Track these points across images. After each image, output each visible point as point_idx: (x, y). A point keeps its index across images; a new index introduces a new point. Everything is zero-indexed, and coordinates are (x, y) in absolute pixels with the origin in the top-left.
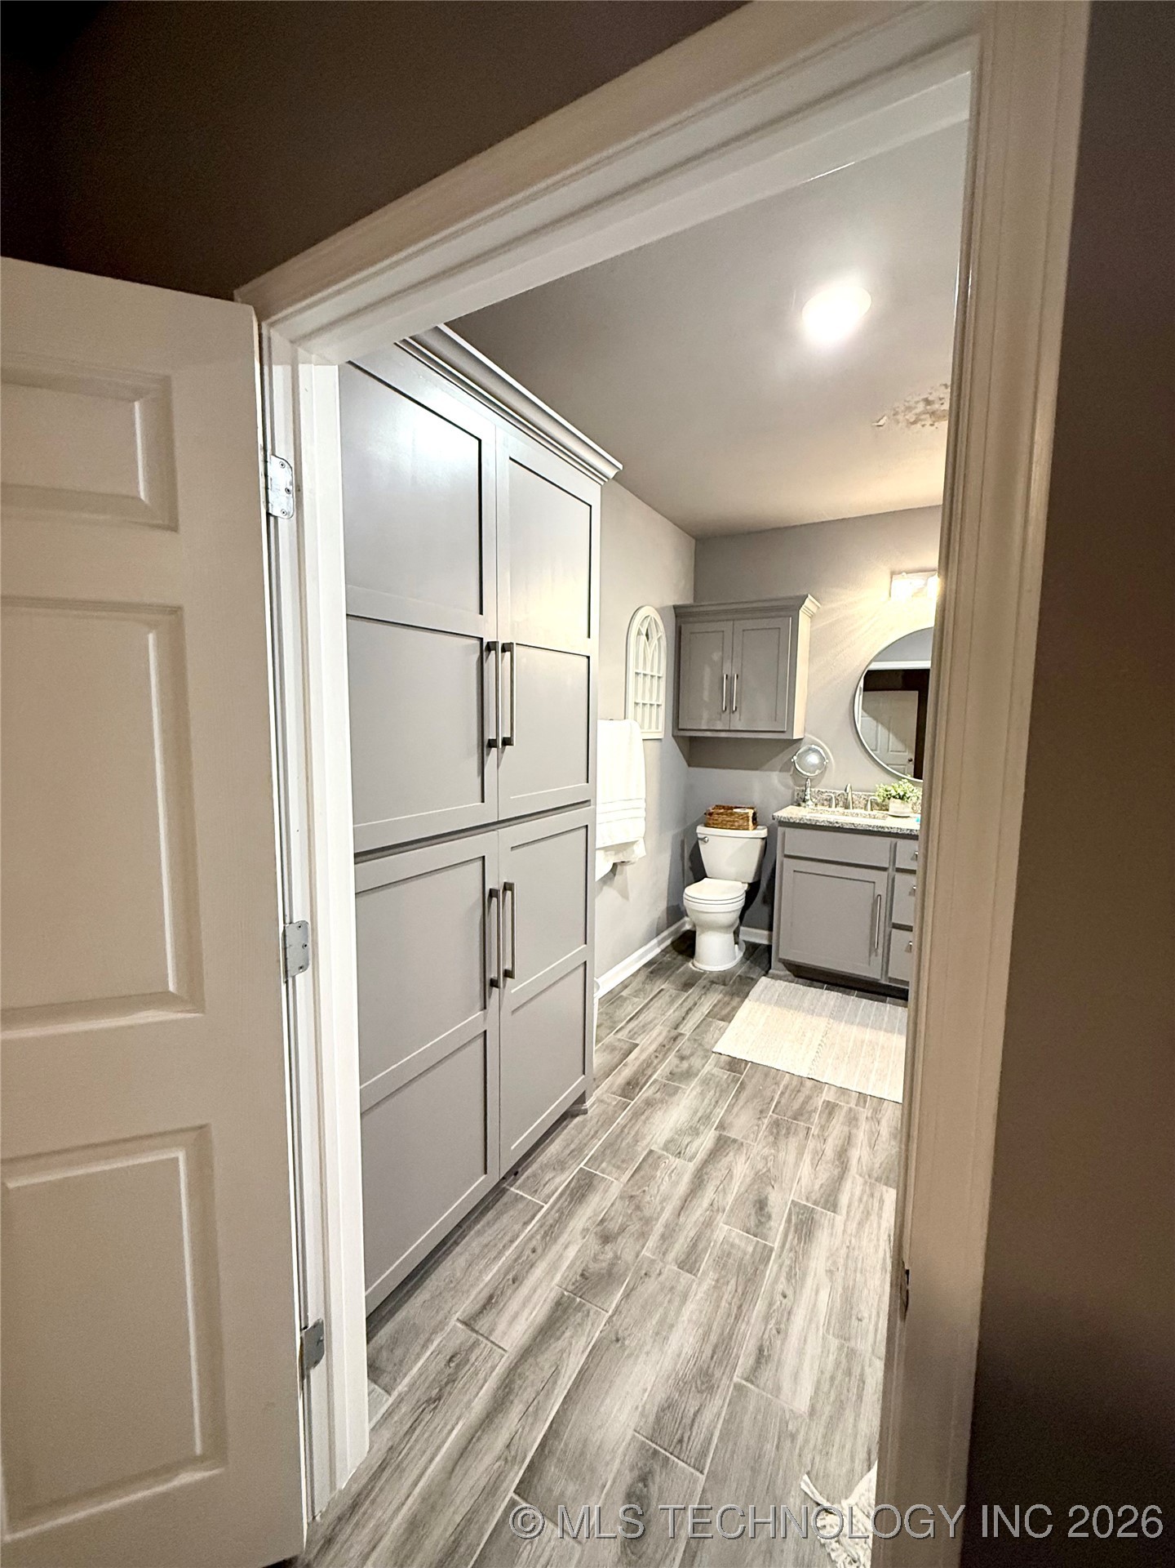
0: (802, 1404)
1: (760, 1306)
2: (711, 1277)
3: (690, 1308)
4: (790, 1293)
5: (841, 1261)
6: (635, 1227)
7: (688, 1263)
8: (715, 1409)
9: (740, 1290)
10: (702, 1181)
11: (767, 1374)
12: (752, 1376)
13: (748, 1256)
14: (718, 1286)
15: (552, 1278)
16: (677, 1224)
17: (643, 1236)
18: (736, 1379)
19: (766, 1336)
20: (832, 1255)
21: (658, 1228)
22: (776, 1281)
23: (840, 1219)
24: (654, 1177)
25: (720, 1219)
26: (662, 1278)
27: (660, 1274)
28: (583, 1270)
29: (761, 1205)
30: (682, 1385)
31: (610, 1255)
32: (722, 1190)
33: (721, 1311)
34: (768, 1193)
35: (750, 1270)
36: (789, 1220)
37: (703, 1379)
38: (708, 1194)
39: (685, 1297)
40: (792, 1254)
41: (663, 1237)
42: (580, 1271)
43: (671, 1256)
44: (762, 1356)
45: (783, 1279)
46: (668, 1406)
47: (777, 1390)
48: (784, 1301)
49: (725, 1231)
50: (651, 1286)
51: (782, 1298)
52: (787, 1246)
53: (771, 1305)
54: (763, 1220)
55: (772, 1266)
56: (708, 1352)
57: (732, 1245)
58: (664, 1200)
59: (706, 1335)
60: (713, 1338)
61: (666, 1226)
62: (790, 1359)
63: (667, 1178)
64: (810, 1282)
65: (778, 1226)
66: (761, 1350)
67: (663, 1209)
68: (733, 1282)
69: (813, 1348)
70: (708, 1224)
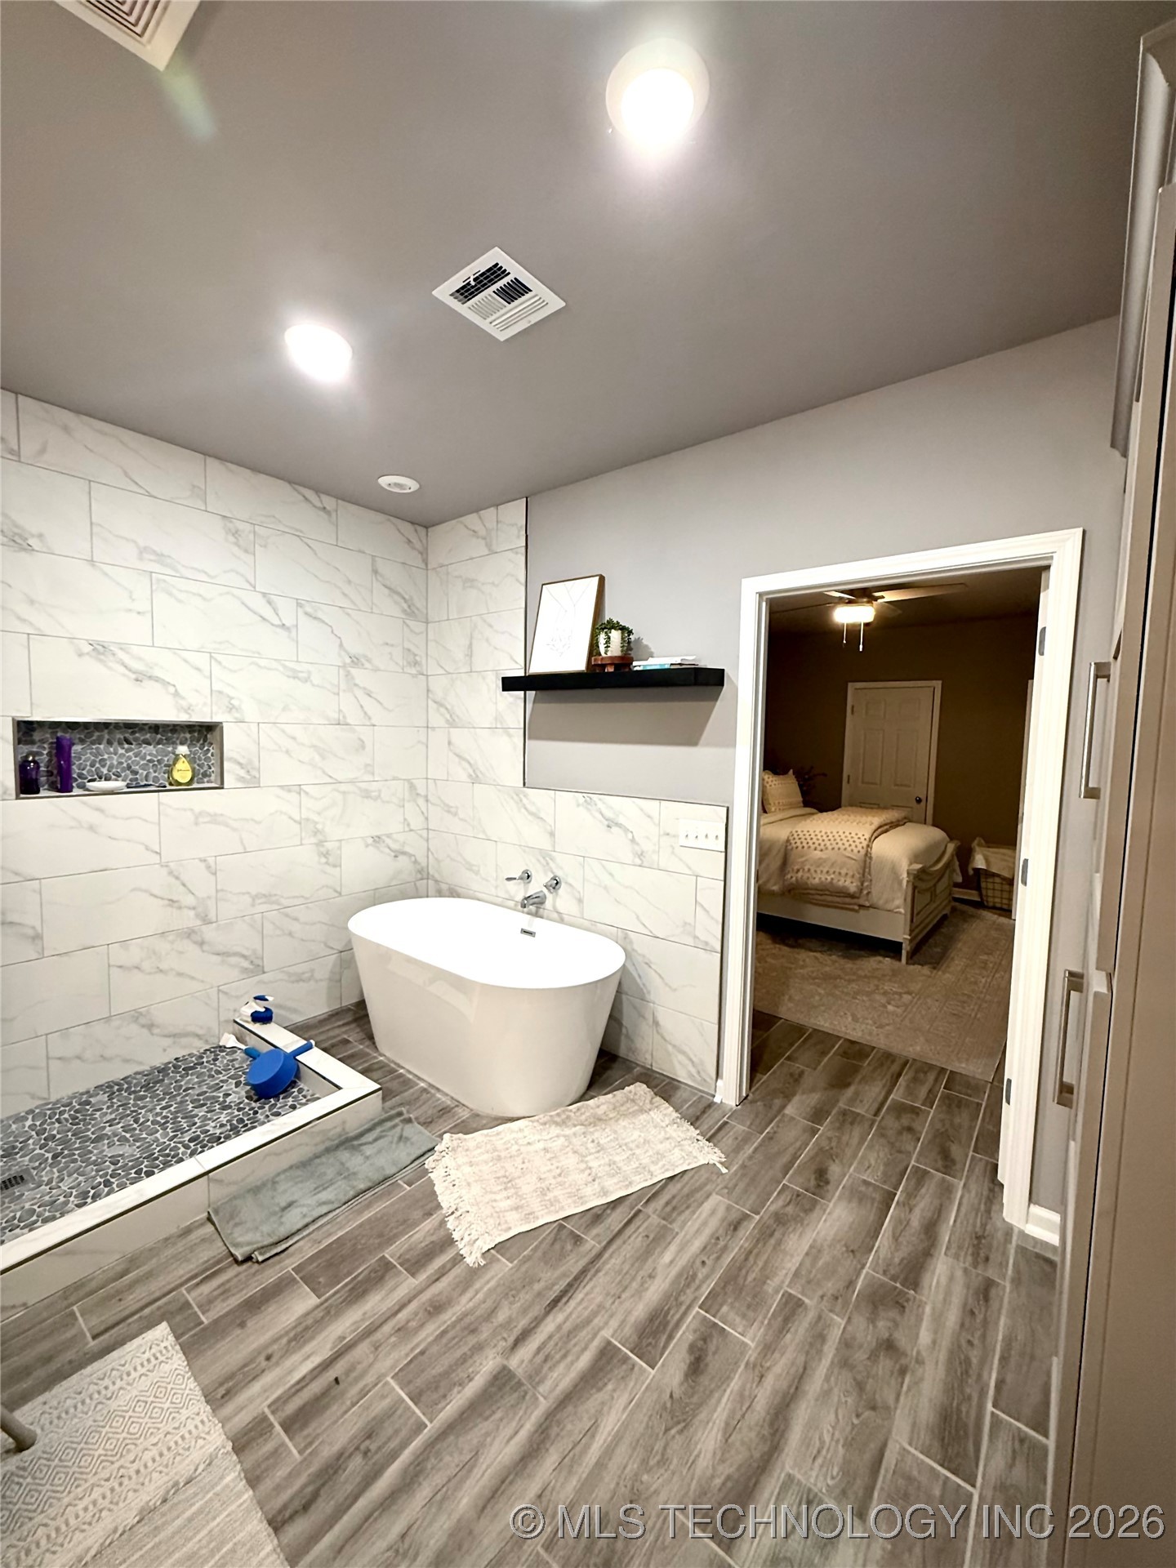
0: (715, 1199)
1: (727, 1259)
2: (770, 1286)
3: (791, 1264)
4: (698, 1263)
5: (635, 1285)
6: (860, 1356)
7: (791, 1307)
8: (774, 1205)
9: (744, 1272)
10: (771, 1424)
11: (734, 1216)
12: (745, 1217)
13: (729, 1301)
14: (763, 1280)
15: (933, 1309)
16: (807, 1353)
17: (847, 1343)
18: (757, 1217)
19: (729, 1237)
20: (639, 1293)
21: (830, 1350)
22: (707, 1277)
23: (606, 1333)
24: (848, 1444)
25: (751, 1355)
26: (820, 1293)
27: (822, 1297)
28: (904, 1311)
29: (696, 1366)
30: (798, 1220)
31: (881, 1324)
32: (745, 1400)
33: (765, 1257)
34: (682, 1384)
35: (730, 1288)
36: (670, 1337)
37: (780, 1219)
38: (763, 1398)
39: (797, 1274)
40: (682, 1298)
41: (821, 1338)
42: (907, 1310)
43: (811, 1315)
44: (735, 1226)
45: (700, 1276)
46: (809, 1211)
47: (729, 1208)
48: (705, 1259)
49: (747, 1336)
50: (830, 1287)
51: (707, 1262)
52: (683, 1308)
53: (718, 1258)
54: (700, 1344)
55: (705, 1291)
56: (777, 1235)
57: (744, 1316)
58: (826, 1394)
59: (779, 1243)
60: (772, 1241)
61: (820, 1352)
62: (714, 1223)
63: (827, 1438)
64: (674, 1272)
65: (685, 1335)
66: (735, 1229)
67: (827, 1379)
68: (750, 1279)
69: (692, 1226)
70: (768, 1348)
